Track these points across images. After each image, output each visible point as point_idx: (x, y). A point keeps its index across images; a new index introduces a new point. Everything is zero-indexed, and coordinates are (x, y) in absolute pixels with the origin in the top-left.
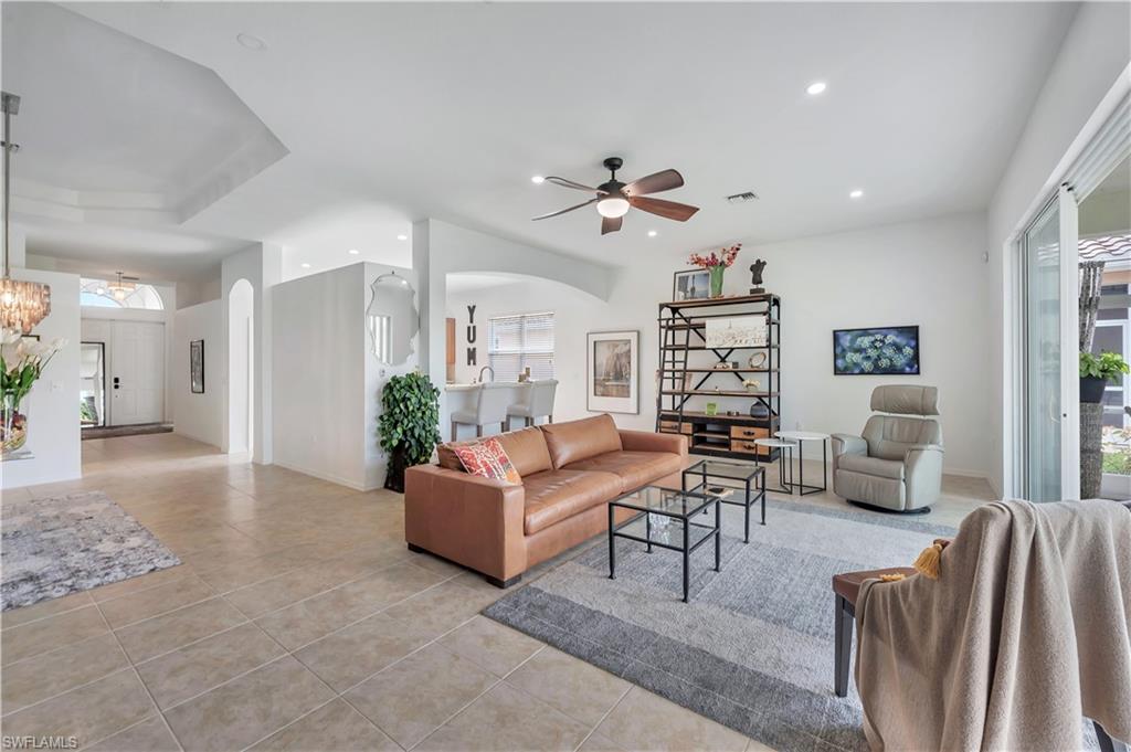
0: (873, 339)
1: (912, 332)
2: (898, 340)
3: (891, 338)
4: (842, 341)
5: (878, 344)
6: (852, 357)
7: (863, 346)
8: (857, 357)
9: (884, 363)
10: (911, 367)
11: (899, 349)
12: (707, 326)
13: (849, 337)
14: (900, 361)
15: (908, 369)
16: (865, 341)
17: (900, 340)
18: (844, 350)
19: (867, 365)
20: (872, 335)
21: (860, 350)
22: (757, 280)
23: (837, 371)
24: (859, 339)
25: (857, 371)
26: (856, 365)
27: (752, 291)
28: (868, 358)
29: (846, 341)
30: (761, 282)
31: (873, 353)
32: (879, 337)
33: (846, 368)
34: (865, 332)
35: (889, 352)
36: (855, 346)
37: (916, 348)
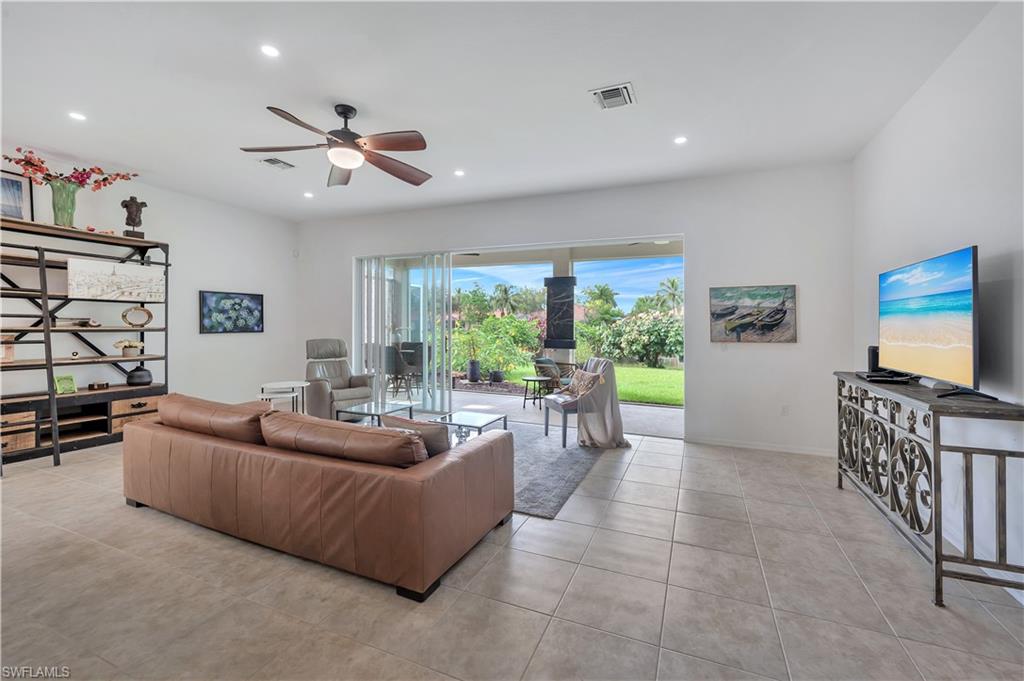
0: (233, 302)
1: (258, 299)
2: (250, 305)
3: (246, 303)
4: (208, 302)
5: (237, 307)
6: (217, 317)
7: (226, 308)
8: (221, 317)
9: (241, 323)
10: (258, 326)
11: (251, 312)
12: (70, 267)
13: (214, 299)
14: (252, 322)
15: (256, 328)
16: (227, 304)
17: (252, 305)
18: (210, 310)
19: (229, 325)
20: (233, 298)
21: (223, 311)
22: (133, 220)
23: (203, 330)
24: (223, 301)
25: (221, 330)
26: (220, 324)
27: (127, 233)
28: (229, 318)
29: (212, 302)
30: (139, 224)
31: (233, 314)
32: (238, 301)
33: (212, 327)
34: (227, 296)
35: (244, 314)
36: (220, 307)
37: (262, 312)
